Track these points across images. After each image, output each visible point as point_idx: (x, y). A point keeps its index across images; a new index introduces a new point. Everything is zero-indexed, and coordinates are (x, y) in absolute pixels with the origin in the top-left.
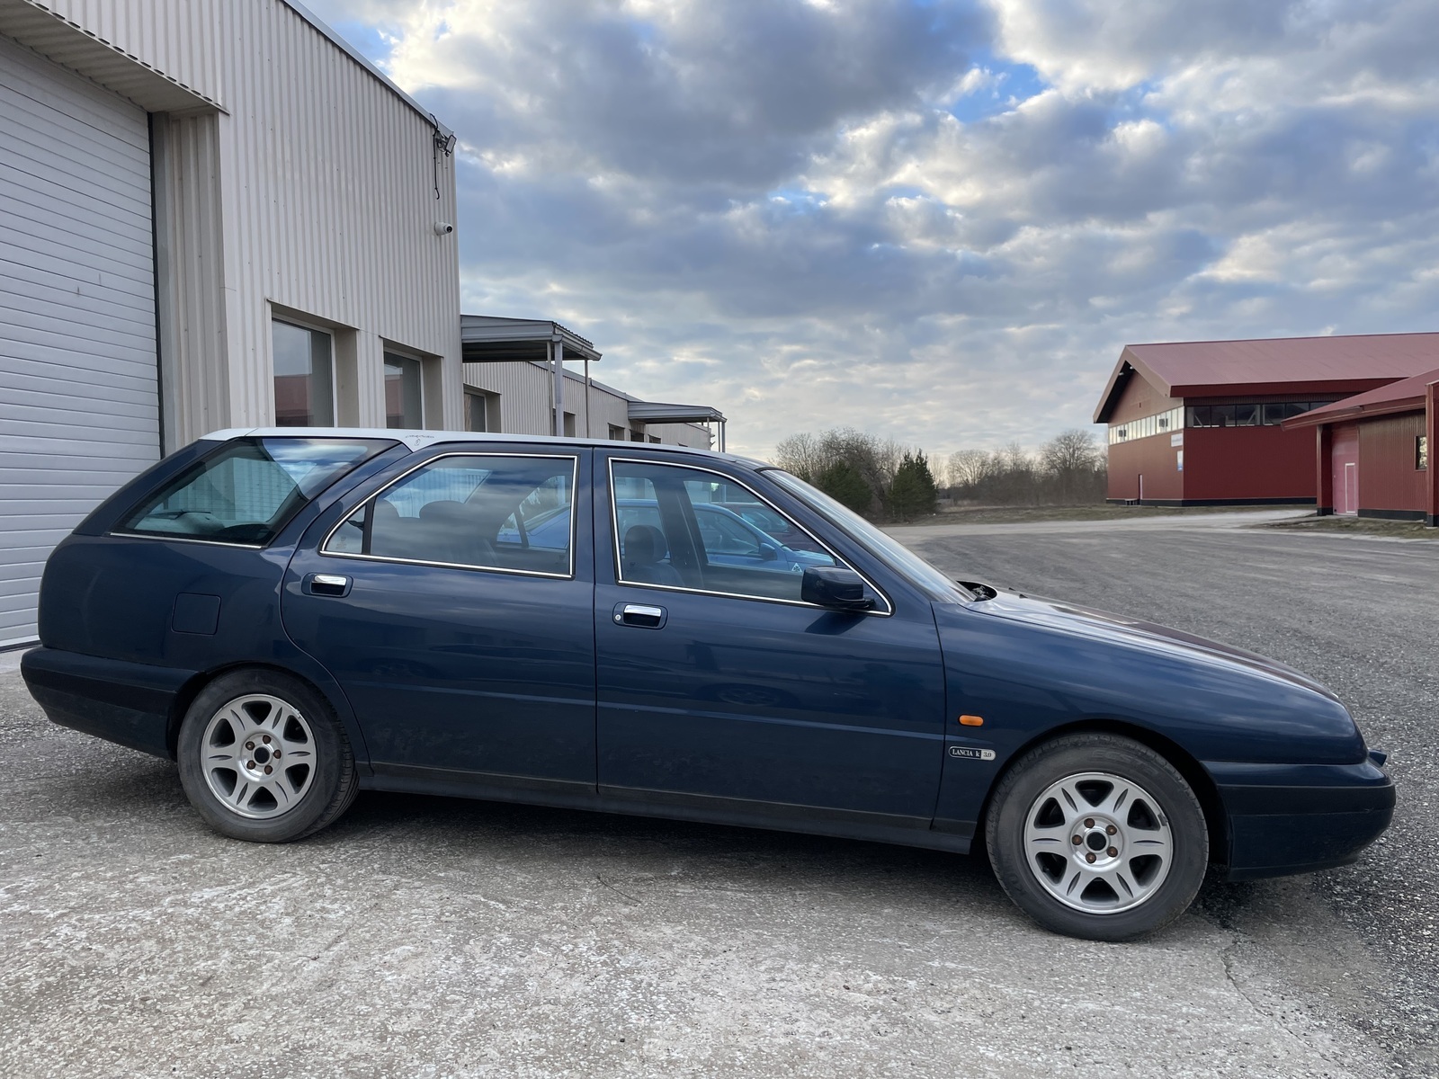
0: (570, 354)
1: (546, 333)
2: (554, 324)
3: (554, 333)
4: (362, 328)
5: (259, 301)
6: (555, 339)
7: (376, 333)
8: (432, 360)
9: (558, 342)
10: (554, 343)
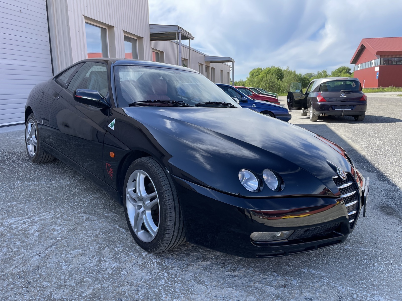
0: (184, 37)
3: (178, 29)
4: (116, 26)
5: (80, 15)
7: (121, 29)
8: (140, 38)
9: (180, 32)
10: (178, 33)
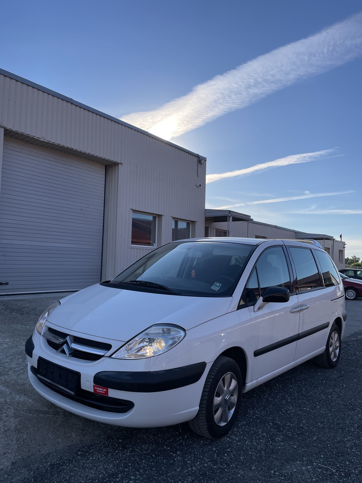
0: (237, 220)
1: (227, 214)
2: (230, 211)
3: (230, 213)
4: (165, 215)
5: (127, 209)
6: (230, 215)
7: (170, 216)
8: (193, 222)
9: (230, 216)
10: (229, 217)
